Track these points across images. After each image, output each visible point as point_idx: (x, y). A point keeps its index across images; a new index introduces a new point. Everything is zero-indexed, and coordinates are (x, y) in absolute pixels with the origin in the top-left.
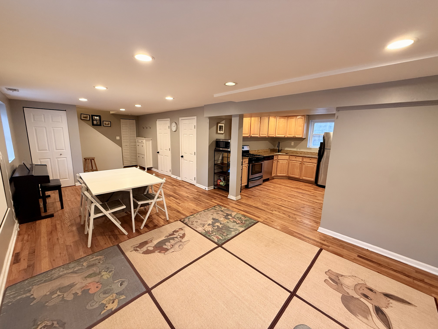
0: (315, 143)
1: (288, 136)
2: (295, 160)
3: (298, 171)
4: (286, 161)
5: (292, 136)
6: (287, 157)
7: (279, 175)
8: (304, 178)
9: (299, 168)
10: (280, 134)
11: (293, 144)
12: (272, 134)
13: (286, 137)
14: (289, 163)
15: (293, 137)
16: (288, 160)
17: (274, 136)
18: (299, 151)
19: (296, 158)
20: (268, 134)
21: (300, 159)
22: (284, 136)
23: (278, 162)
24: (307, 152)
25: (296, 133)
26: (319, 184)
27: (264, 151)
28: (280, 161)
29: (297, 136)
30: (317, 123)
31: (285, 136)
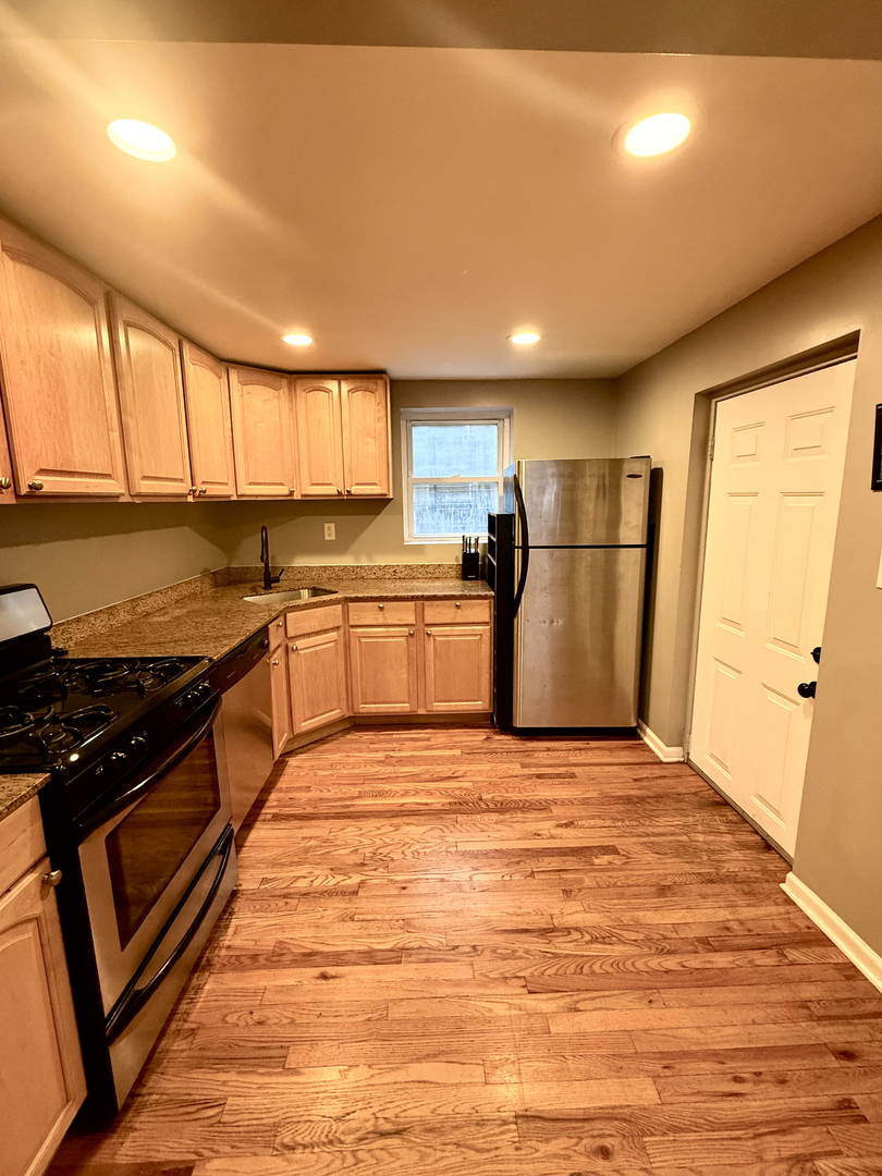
0: (425, 522)
1: (308, 489)
2: (381, 622)
3: (405, 676)
4: (333, 635)
5: (332, 490)
6: (332, 614)
7: (304, 726)
8: (442, 707)
9: (405, 662)
10: (259, 480)
11: (330, 531)
12: (220, 479)
13: (297, 497)
14: (347, 647)
15: (340, 493)
16: (338, 628)
17: (227, 491)
18: (371, 568)
19: (381, 609)
20: (198, 481)
21: (407, 614)
22: (284, 490)
23: (293, 656)
24: (406, 566)
25: (350, 472)
26: (519, 723)
27: (174, 595)
28: (299, 643)
29: (356, 490)
30: (421, 429)
31: (292, 493)
